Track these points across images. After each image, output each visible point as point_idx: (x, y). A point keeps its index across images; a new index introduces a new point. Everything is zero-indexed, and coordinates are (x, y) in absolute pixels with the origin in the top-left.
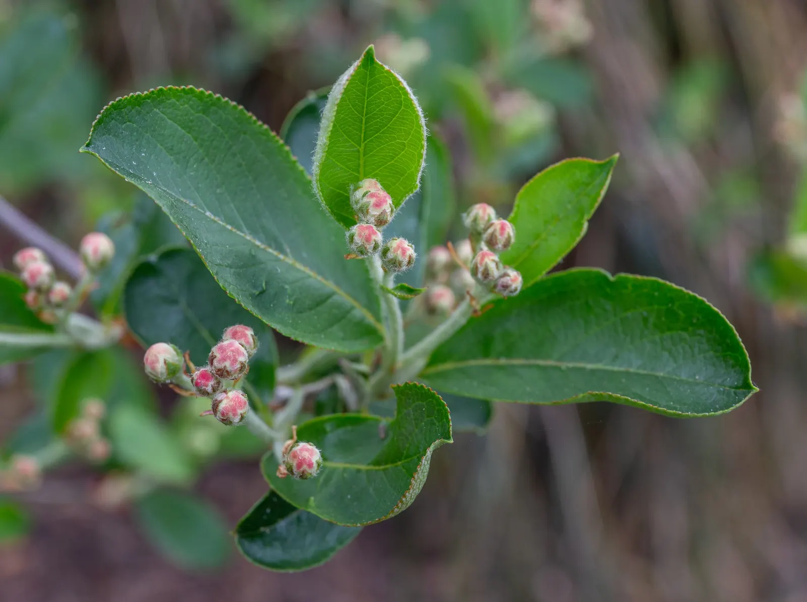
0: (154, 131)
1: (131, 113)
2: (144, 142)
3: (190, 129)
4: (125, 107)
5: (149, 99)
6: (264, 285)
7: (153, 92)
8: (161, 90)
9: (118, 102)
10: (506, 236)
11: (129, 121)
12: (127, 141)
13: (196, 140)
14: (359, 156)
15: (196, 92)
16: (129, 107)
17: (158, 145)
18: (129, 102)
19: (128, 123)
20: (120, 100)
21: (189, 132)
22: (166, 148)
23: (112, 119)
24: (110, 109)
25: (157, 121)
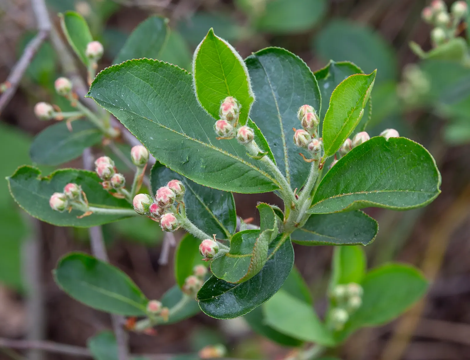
0: (128, 83)
1: (114, 75)
2: (123, 89)
3: (148, 81)
4: (110, 72)
5: (123, 67)
6: (187, 158)
7: (124, 63)
8: (129, 61)
9: (105, 70)
10: (311, 121)
11: (114, 80)
12: (113, 90)
13: (152, 85)
14: (226, 85)
15: (148, 61)
16: (113, 72)
17: (131, 90)
18: (112, 69)
19: (113, 80)
20: (107, 69)
21: (148, 82)
22: (135, 91)
23: (104, 79)
24: (101, 74)
25: (129, 78)
